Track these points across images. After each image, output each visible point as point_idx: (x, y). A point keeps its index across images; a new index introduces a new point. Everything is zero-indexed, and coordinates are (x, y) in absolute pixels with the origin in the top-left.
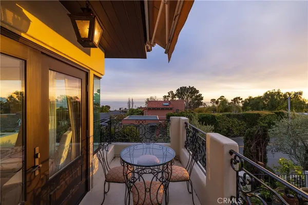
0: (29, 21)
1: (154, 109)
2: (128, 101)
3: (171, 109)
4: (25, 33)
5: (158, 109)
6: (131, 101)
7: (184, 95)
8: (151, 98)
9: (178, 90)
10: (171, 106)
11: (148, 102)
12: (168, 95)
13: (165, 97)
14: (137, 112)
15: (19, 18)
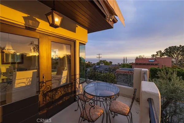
0: (39, 23)
1: (140, 64)
2: (123, 59)
3: (156, 65)
4: (38, 27)
5: (144, 64)
6: (125, 59)
7: (173, 54)
8: (140, 56)
9: (166, 49)
10: (156, 63)
11: (137, 59)
12: (156, 54)
13: (153, 55)
14: (128, 66)
15: (35, 22)
